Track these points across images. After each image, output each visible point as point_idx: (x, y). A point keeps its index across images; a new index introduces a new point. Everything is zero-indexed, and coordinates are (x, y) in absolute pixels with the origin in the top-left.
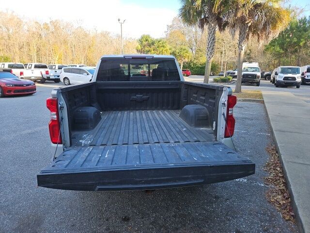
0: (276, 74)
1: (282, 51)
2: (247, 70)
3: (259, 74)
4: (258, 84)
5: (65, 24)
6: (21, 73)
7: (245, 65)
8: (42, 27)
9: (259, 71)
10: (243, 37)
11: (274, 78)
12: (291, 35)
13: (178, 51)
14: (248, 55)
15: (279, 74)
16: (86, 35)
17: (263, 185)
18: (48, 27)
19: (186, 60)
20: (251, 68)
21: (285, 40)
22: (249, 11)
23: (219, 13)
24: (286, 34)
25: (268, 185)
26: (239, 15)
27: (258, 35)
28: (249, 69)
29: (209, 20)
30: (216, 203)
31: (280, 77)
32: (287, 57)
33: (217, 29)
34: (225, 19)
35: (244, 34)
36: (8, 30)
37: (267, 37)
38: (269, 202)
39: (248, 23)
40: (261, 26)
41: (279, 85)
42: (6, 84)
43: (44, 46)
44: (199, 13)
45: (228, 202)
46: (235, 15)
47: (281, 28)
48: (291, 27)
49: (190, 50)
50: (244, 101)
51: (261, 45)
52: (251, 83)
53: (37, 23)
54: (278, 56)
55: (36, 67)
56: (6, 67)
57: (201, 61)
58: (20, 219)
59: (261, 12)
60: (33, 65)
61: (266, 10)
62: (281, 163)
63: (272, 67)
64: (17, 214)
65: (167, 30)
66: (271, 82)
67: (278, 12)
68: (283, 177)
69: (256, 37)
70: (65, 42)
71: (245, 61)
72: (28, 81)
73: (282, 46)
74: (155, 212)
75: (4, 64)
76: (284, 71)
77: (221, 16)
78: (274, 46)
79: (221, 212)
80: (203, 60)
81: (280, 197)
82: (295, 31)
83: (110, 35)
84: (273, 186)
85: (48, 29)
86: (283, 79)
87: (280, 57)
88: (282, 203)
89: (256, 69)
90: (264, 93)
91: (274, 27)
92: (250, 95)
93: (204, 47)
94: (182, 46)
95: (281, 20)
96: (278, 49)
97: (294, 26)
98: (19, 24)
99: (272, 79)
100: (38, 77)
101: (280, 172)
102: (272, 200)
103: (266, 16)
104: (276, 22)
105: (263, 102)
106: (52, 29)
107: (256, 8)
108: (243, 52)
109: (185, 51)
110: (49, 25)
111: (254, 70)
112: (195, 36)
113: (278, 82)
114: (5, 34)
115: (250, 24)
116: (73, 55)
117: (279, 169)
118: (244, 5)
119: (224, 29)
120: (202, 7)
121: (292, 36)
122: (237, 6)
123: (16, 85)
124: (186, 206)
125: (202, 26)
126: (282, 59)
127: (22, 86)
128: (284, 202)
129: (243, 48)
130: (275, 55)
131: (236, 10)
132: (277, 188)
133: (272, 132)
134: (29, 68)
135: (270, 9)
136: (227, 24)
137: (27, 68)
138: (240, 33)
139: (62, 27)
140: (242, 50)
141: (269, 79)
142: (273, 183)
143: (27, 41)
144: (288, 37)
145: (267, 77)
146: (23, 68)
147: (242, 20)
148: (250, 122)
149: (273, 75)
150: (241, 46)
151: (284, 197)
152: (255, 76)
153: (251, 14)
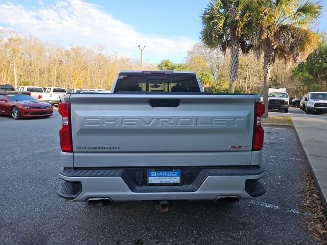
0: (306, 100)
1: (311, 77)
2: (273, 96)
3: (287, 99)
4: (286, 111)
5: (86, 51)
6: (40, 97)
7: (271, 91)
8: (63, 54)
9: (287, 97)
10: (269, 60)
11: (304, 105)
12: (320, 61)
13: (199, 76)
14: (274, 81)
15: (310, 100)
16: (106, 62)
17: (298, 213)
18: (70, 54)
19: (208, 86)
20: (278, 93)
21: (315, 65)
22: (275, 33)
23: (243, 36)
24: (315, 59)
25: (304, 213)
26: (263, 37)
27: (285, 57)
28: (276, 95)
29: (232, 43)
30: (244, 231)
31: (311, 103)
32: (318, 83)
33: (241, 52)
34: (248, 42)
35: (270, 56)
36: (30, 56)
37: (295, 60)
38: (307, 231)
39: (273, 45)
40: (287, 49)
41: (309, 111)
42: (24, 106)
43: (64, 72)
44: (221, 36)
45: (257, 230)
46: (260, 37)
47: (309, 50)
48: (320, 52)
49: (212, 76)
50: (271, 126)
51: (288, 68)
52: (279, 109)
53: (58, 50)
54: (307, 82)
55: (55, 91)
56: (25, 90)
57: (223, 87)
58: (23, 237)
59: (288, 34)
60: (52, 89)
61: (293, 31)
62: (319, 189)
63: (301, 93)
64: (20, 232)
65: (187, 56)
66: (301, 109)
67: (306, 33)
68: (321, 204)
69: (283, 60)
70: (85, 68)
71: (271, 87)
72: (46, 103)
73: (311, 71)
74: (172, 237)
75: (23, 88)
76: (314, 97)
77: (245, 40)
78: (302, 71)
79: (250, 240)
80: (226, 86)
81: (319, 226)
82: (324, 56)
83: (130, 61)
84: (310, 214)
85: (69, 55)
86: (315, 106)
87: (310, 83)
88: (321, 233)
89: (283, 95)
90: (293, 119)
91: (303, 49)
92: (278, 121)
93: (227, 73)
94: (203, 72)
95: (309, 42)
96: (307, 74)
97: (323, 51)
98: (41, 51)
99: (301, 105)
100: (56, 101)
101: (318, 199)
102: (310, 229)
103: (293, 37)
104: (304, 44)
105: (293, 128)
106: (73, 55)
107: (281, 30)
108: (269, 76)
109: (206, 77)
110: (70, 52)
111: (281, 95)
112: (216, 62)
113: (309, 108)
114: (26, 60)
115: (275, 47)
116: (92, 81)
117: (316, 196)
118: (269, 27)
119: (247, 52)
120: (224, 30)
121: (322, 61)
122: (261, 28)
123: (33, 107)
124: (208, 232)
125: (224, 50)
126: (312, 86)
127: (40, 108)
128: (325, 231)
129: (269, 71)
130: (304, 81)
131: (261, 32)
132: (315, 216)
133: (306, 158)
134: (48, 92)
135: (297, 31)
136: (251, 46)
137: (46, 92)
138: (265, 56)
139: (82, 54)
140: (268, 72)
141: (299, 105)
142: (310, 210)
143: (48, 67)
144: (318, 62)
145: (297, 104)
146: (42, 92)
147: (267, 42)
148: (279, 147)
149: (302, 101)
150: (267, 68)
151: (324, 226)
152: (283, 102)
153: (277, 36)
